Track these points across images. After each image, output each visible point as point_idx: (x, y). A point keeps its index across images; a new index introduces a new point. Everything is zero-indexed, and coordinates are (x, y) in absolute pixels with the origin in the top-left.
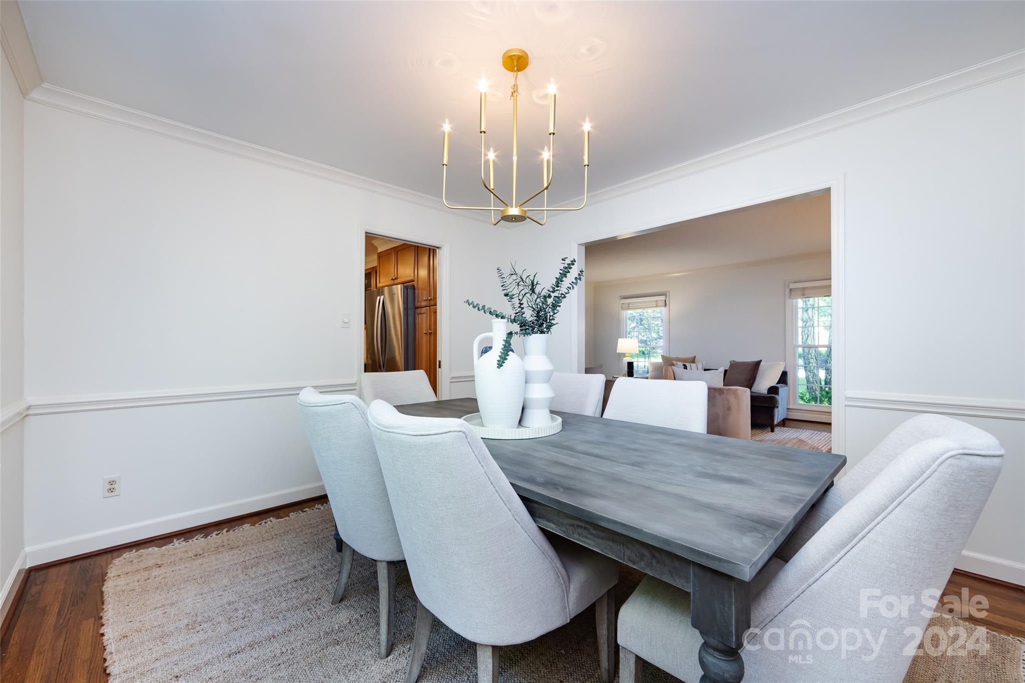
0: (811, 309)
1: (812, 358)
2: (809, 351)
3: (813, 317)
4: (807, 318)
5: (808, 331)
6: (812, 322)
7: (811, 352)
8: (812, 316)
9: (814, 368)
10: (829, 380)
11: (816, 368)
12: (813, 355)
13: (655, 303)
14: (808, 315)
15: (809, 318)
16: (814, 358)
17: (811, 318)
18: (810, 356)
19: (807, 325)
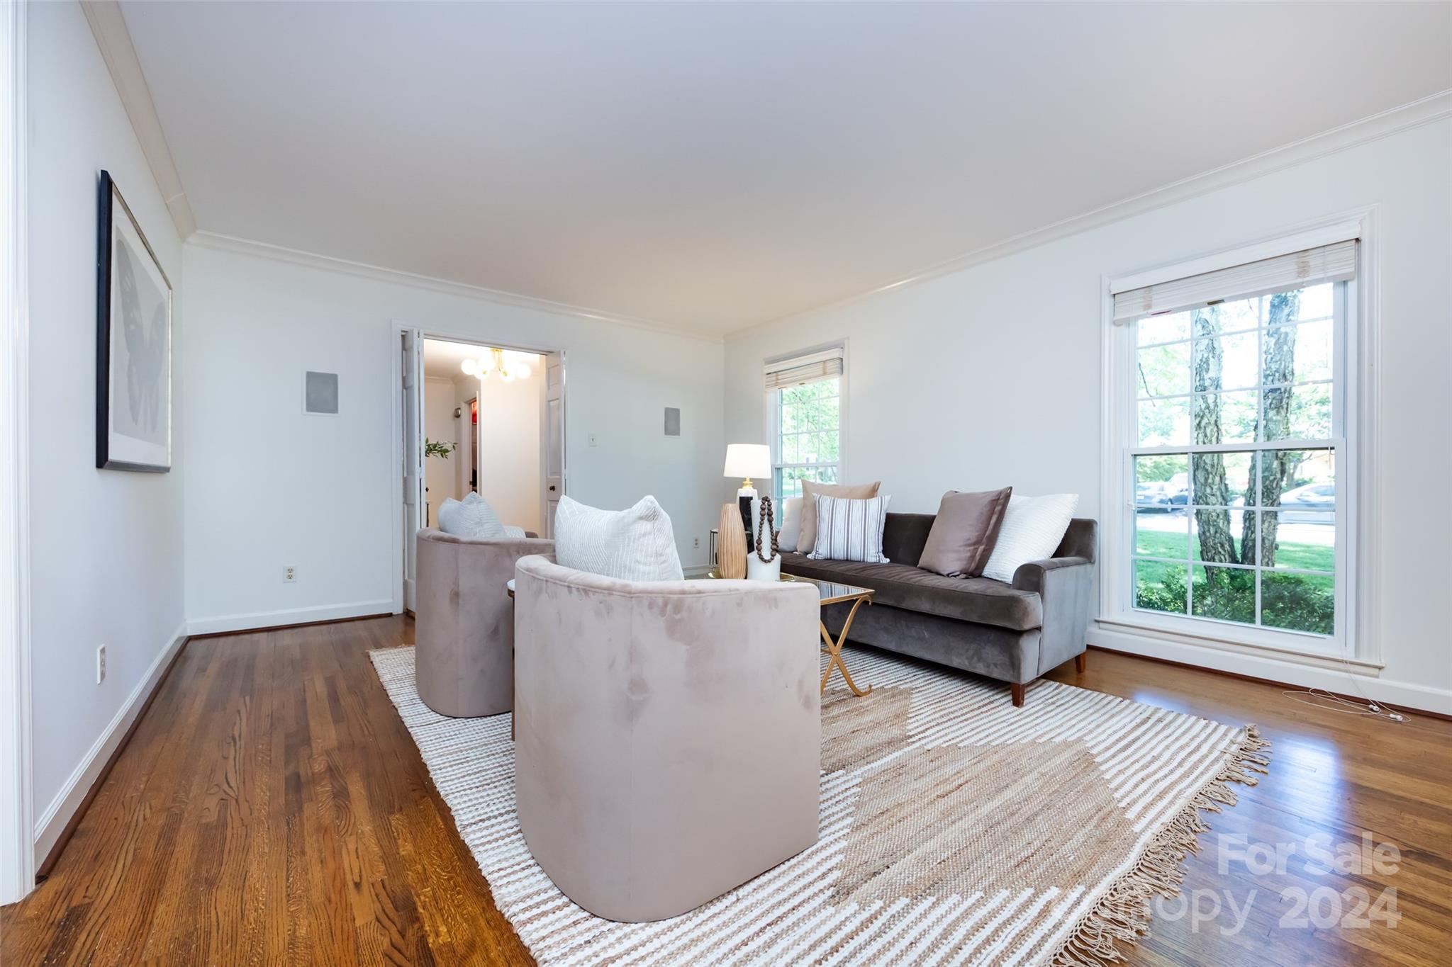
0: (1212, 389)
1: (1213, 495)
2: (1206, 479)
3: (1216, 405)
4: (1203, 407)
5: (1206, 436)
6: (1214, 416)
7: (1210, 481)
8: (1215, 402)
9: (1218, 516)
10: (1250, 544)
11: (1221, 517)
12: (1215, 487)
13: (820, 366)
14: (1206, 402)
15: (1208, 407)
16: (1218, 493)
17: (1212, 406)
18: (1208, 490)
19: (1203, 424)
